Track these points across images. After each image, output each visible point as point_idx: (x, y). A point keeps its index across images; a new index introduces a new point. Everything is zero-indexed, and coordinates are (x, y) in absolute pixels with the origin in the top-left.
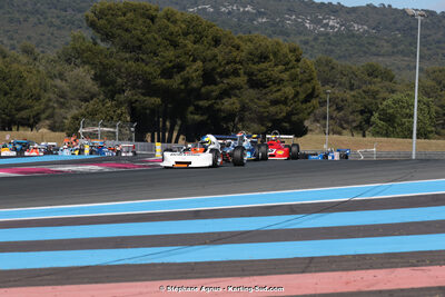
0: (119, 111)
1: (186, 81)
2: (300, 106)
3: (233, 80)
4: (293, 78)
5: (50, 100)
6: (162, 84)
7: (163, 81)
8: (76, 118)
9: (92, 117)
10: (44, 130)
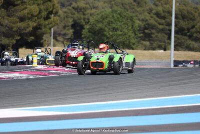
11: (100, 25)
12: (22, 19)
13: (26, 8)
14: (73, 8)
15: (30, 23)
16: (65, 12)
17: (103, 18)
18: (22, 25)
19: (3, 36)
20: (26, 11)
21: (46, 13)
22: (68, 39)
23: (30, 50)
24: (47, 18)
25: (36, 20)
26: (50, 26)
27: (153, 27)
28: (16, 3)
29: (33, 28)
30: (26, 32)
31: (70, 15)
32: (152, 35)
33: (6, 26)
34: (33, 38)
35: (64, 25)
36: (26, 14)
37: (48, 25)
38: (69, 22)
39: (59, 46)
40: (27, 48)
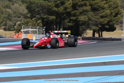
0: (38, 22)
1: (66, 9)
2: (113, 18)
3: (85, 8)
4: (110, 6)
5: (4, 18)
6: (56, 11)
7: (56, 9)
8: (20, 25)
9: (27, 24)
10: (2, 31)
13: (104, 12)
15: (106, 19)
20: (104, 13)
21: (114, 14)
23: (108, 32)
28: (99, 9)
30: (104, 23)
40: (106, 31)
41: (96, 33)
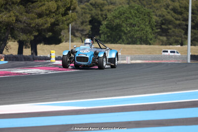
11: (117, 21)
12: (40, 15)
13: (44, 4)
14: (91, 4)
15: (48, 19)
16: (83, 8)
17: (121, 14)
18: (40, 21)
19: (22, 33)
20: (44, 8)
21: (64, 9)
22: (86, 35)
23: (48, 46)
24: (65, 14)
25: (54, 16)
26: (68, 22)
27: (170, 22)
29: (51, 24)
30: (44, 28)
31: (88, 11)
32: (169, 31)
33: (25, 22)
34: (50, 34)
35: (81, 20)
36: (44, 10)
37: (66, 21)
38: (87, 18)
39: (77, 42)
40: (45, 44)
41: (24, 47)
